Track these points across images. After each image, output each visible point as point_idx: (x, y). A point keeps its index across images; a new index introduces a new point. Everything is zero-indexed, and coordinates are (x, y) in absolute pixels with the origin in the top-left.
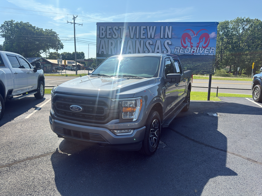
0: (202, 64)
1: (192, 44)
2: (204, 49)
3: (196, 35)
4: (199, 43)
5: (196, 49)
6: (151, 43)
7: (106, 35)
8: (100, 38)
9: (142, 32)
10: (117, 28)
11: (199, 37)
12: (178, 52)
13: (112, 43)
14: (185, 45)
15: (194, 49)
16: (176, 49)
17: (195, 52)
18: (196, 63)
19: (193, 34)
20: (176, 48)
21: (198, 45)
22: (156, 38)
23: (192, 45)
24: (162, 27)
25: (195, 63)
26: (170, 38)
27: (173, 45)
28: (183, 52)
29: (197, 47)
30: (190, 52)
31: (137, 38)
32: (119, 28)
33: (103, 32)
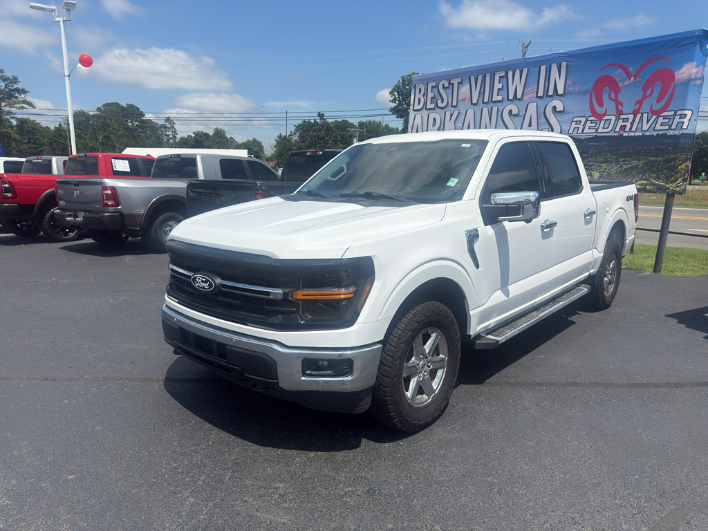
0: (645, 163)
1: (621, 104)
2: (654, 117)
3: (633, 78)
4: (640, 102)
5: (630, 121)
6: (515, 112)
7: (425, 103)
8: (414, 110)
9: (498, 86)
10: (446, 85)
11: (643, 83)
12: (580, 131)
13: (434, 119)
14: (600, 110)
15: (626, 120)
16: (574, 123)
17: (627, 129)
18: (627, 159)
19: (625, 76)
20: (575, 119)
21: (637, 106)
22: (526, 98)
23: (620, 107)
24: (543, 68)
25: (626, 161)
26: (561, 95)
27: (568, 113)
28: (594, 131)
29: (635, 113)
30: (614, 128)
31: (486, 103)
32: (450, 84)
33: (421, 96)
